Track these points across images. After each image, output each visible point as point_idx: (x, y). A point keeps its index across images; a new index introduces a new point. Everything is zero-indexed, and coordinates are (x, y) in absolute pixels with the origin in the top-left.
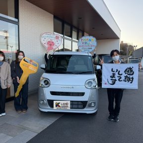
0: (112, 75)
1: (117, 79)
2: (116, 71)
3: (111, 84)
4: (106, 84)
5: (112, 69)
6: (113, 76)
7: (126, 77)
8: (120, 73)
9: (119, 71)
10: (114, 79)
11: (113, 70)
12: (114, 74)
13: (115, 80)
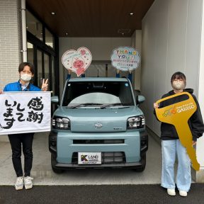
0: (6, 111)
1: (16, 117)
2: (13, 104)
3: (5, 128)
5: (7, 101)
6: (9, 113)
8: (21, 108)
10: (10, 118)
11: (9, 103)
12: (10, 110)
13: (13, 120)
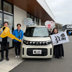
4: (54, 43)
7: (62, 38)
9: (58, 37)
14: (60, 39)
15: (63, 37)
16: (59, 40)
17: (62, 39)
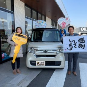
4: (66, 50)
9: (75, 41)
14: (76, 45)
15: (81, 44)
16: (75, 47)
17: (79, 46)
